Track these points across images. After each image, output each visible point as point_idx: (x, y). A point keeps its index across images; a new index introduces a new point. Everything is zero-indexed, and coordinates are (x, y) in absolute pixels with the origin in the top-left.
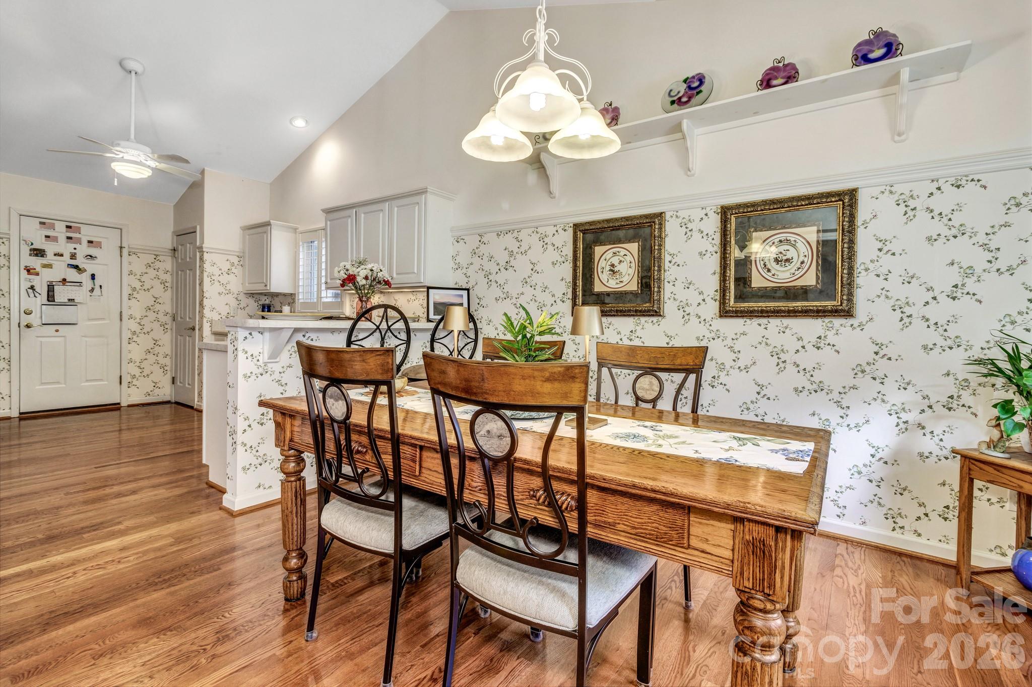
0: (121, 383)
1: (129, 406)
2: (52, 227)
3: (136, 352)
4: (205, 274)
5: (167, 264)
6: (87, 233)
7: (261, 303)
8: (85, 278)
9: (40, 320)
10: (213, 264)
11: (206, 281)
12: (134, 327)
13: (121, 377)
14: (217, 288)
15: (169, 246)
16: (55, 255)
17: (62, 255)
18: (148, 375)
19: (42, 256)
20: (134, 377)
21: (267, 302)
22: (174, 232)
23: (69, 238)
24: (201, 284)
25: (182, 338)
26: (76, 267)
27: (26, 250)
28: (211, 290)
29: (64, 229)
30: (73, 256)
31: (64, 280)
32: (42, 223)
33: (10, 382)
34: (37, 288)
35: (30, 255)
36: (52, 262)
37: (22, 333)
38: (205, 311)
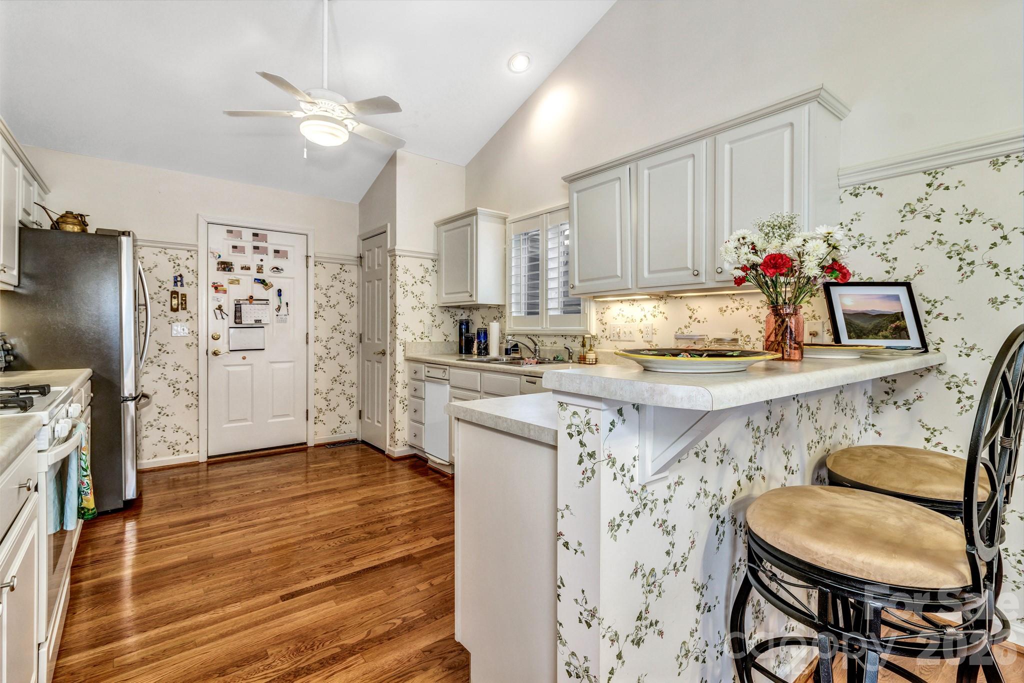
0: (307, 419)
1: (316, 446)
2: (239, 235)
3: (322, 381)
4: (398, 284)
5: (353, 274)
6: (274, 241)
7: (458, 318)
8: (271, 294)
9: (227, 346)
10: (406, 271)
11: (399, 291)
12: (322, 352)
13: (307, 410)
14: (412, 301)
15: (355, 253)
16: (242, 268)
17: (249, 269)
18: (334, 408)
19: (230, 270)
20: (320, 411)
21: (464, 317)
22: (359, 236)
23: (256, 248)
24: (393, 297)
25: (369, 364)
26: (263, 282)
27: (213, 264)
28: (403, 303)
29: (251, 237)
30: (260, 269)
31: (251, 297)
32: (230, 232)
33: (198, 420)
34: (224, 308)
35: (218, 270)
36: (239, 277)
37: (209, 362)
38: (398, 332)
